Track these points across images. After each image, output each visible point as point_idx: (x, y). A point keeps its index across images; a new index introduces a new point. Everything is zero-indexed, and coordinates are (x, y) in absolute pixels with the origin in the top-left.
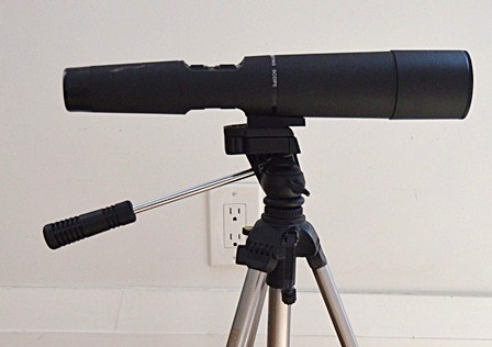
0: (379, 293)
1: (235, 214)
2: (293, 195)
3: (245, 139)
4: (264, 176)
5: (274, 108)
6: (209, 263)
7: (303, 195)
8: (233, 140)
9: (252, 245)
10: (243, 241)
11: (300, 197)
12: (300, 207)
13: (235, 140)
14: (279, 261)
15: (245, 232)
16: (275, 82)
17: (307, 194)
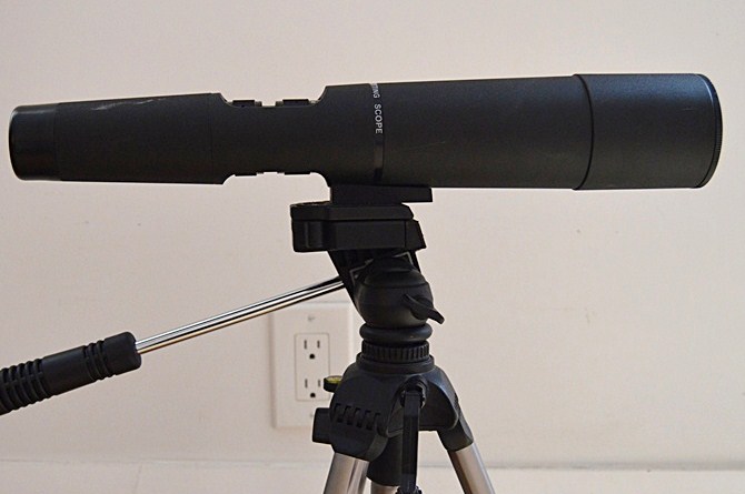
0: (536, 467)
1: (313, 349)
2: (413, 320)
3: (328, 225)
4: (361, 288)
5: (378, 172)
6: (273, 423)
7: (429, 321)
8: (306, 225)
9: (341, 410)
10: (325, 400)
11: (425, 325)
12: (425, 342)
13: (309, 228)
14: (390, 439)
15: (328, 386)
16: (380, 124)
17: (439, 319)
